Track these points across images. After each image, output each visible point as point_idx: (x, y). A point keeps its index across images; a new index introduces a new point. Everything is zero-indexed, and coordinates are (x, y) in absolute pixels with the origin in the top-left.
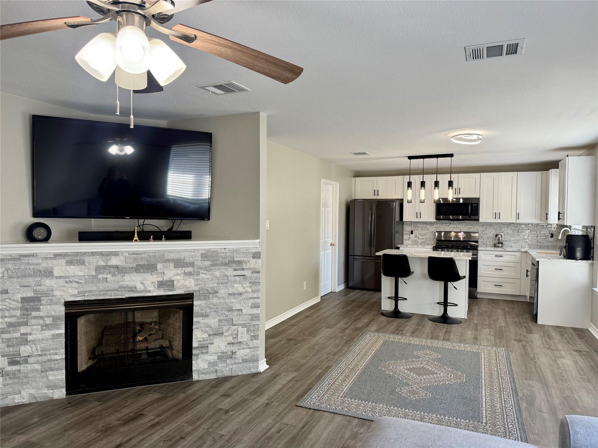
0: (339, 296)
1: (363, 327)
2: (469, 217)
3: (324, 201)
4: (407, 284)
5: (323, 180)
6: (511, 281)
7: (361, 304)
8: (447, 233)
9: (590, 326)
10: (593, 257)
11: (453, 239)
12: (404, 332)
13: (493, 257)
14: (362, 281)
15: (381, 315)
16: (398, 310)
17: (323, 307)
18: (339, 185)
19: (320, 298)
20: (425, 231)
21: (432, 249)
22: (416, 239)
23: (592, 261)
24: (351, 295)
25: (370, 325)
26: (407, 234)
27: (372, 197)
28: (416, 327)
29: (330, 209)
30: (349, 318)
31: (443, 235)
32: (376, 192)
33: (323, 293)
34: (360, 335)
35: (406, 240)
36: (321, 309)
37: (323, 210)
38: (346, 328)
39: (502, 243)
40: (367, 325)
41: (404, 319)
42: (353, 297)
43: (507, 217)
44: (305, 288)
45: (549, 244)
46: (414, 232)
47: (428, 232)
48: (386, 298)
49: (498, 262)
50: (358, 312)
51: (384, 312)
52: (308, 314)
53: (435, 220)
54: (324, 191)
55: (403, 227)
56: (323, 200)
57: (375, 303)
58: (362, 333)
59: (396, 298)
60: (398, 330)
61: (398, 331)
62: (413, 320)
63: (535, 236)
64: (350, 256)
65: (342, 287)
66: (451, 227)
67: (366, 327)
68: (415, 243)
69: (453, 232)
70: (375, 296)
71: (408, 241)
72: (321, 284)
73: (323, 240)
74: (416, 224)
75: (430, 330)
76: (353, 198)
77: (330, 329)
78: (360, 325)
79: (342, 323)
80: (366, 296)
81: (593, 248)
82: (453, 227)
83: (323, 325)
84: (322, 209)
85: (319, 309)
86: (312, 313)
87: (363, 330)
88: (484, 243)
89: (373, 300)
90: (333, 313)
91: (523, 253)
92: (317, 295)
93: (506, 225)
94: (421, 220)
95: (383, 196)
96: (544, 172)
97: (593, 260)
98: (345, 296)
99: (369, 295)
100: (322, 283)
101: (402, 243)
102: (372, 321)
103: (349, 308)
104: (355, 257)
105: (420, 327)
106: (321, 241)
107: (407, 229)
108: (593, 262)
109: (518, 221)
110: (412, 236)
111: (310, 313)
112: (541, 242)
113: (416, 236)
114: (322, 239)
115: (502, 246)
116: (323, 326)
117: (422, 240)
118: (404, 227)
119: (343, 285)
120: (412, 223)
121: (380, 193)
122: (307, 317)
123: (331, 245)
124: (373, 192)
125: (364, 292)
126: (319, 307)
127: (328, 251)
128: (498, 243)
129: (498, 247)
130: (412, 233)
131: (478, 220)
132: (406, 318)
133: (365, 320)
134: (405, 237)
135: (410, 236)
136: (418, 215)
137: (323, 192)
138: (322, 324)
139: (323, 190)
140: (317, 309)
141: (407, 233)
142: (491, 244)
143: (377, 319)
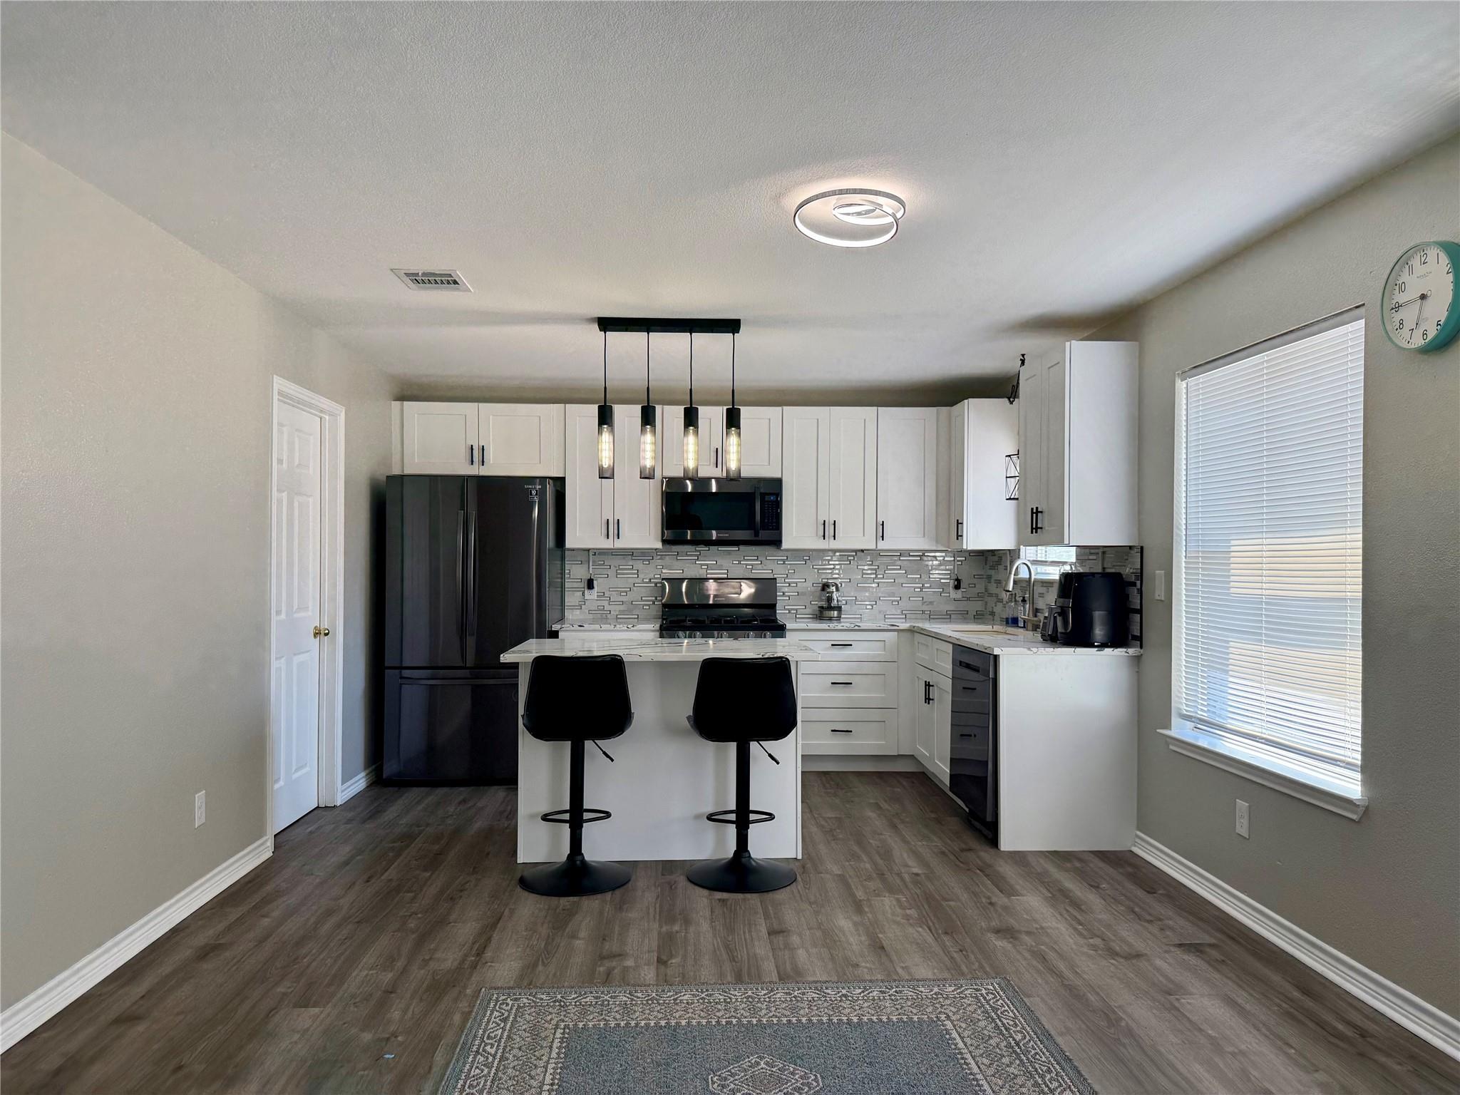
0: (349, 821)
1: (459, 968)
2: (756, 534)
3: (285, 465)
4: (612, 760)
5: (279, 383)
6: (875, 715)
7: (436, 847)
8: (697, 582)
9: (1137, 840)
10: (1139, 639)
11: (711, 602)
12: (629, 963)
13: (826, 649)
14: (431, 750)
15: (519, 889)
16: (583, 861)
17: (284, 885)
18: (343, 415)
19: (270, 844)
20: (630, 580)
21: (658, 634)
22: (599, 603)
23: (1139, 649)
24: (392, 812)
25: (488, 954)
26: (574, 590)
27: (463, 468)
28: (664, 929)
29: (313, 503)
30: (399, 930)
31: (686, 592)
32: (476, 454)
33: (283, 814)
34: (457, 1018)
35: (573, 608)
36: (278, 894)
37: (280, 501)
38: (390, 991)
39: (839, 609)
40: (480, 954)
41: (608, 896)
42: (404, 821)
43: (854, 536)
44: (200, 817)
45: (950, 607)
46: (595, 582)
47: (637, 580)
48: (532, 816)
49: (838, 664)
50: (432, 890)
51: (527, 874)
52: (211, 932)
53: (659, 545)
54: (285, 429)
55: (563, 569)
56: (280, 461)
57: (488, 834)
58: (463, 1005)
59: (576, 815)
60: (602, 958)
61: (608, 964)
62: (639, 893)
63: (918, 588)
64: (386, 671)
65: (359, 783)
66: (702, 565)
67: (474, 966)
68: (602, 617)
69: (711, 581)
70: (479, 805)
71: (578, 612)
72: (276, 786)
73: (283, 616)
74: (602, 557)
75: (715, 936)
76: (396, 471)
77: (317, 1010)
78: (448, 958)
79: (369, 958)
80: (451, 809)
81: (1140, 611)
82: (707, 565)
83: (280, 989)
84: (277, 496)
85: (266, 901)
86: (229, 928)
87: (465, 987)
88: (789, 610)
89: (478, 825)
90: (329, 913)
91: (901, 634)
92: (259, 833)
93: (845, 558)
94: (619, 544)
95: (499, 465)
96: (944, 410)
97: (1141, 647)
98: (370, 818)
99: (460, 803)
100: (277, 780)
101: (562, 619)
102: (494, 926)
103: (392, 873)
104: (406, 673)
105: (676, 928)
106: (274, 618)
107: (576, 572)
108: (1142, 651)
109: (882, 545)
110: (591, 595)
111: (221, 927)
112: (931, 603)
113: (602, 595)
114: (278, 613)
115: (839, 617)
116: (284, 994)
117: (622, 608)
118: (567, 567)
119: (363, 774)
120: (591, 554)
121: (490, 455)
122: (206, 953)
123: (316, 635)
124: (463, 454)
125: (441, 791)
126: (269, 888)
127: (302, 658)
128: (826, 610)
129: (830, 619)
130: (590, 584)
131: (777, 543)
132: (614, 889)
133: (465, 929)
134: (571, 599)
135: (583, 594)
136: (613, 528)
137: (280, 432)
138: (277, 984)
139: (280, 424)
140: (257, 898)
141: (575, 585)
142: (808, 611)
143: (512, 912)
